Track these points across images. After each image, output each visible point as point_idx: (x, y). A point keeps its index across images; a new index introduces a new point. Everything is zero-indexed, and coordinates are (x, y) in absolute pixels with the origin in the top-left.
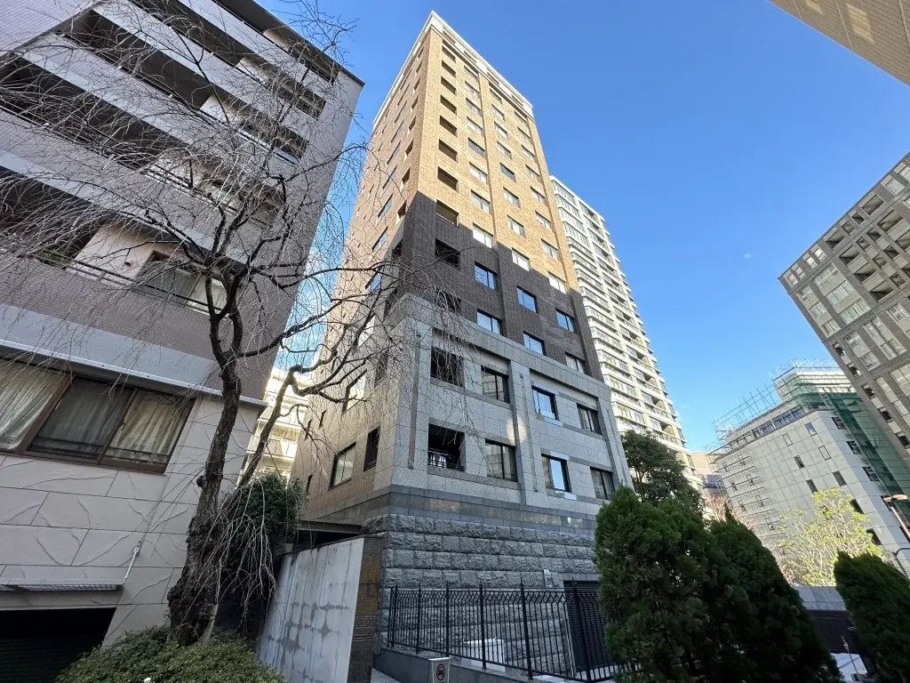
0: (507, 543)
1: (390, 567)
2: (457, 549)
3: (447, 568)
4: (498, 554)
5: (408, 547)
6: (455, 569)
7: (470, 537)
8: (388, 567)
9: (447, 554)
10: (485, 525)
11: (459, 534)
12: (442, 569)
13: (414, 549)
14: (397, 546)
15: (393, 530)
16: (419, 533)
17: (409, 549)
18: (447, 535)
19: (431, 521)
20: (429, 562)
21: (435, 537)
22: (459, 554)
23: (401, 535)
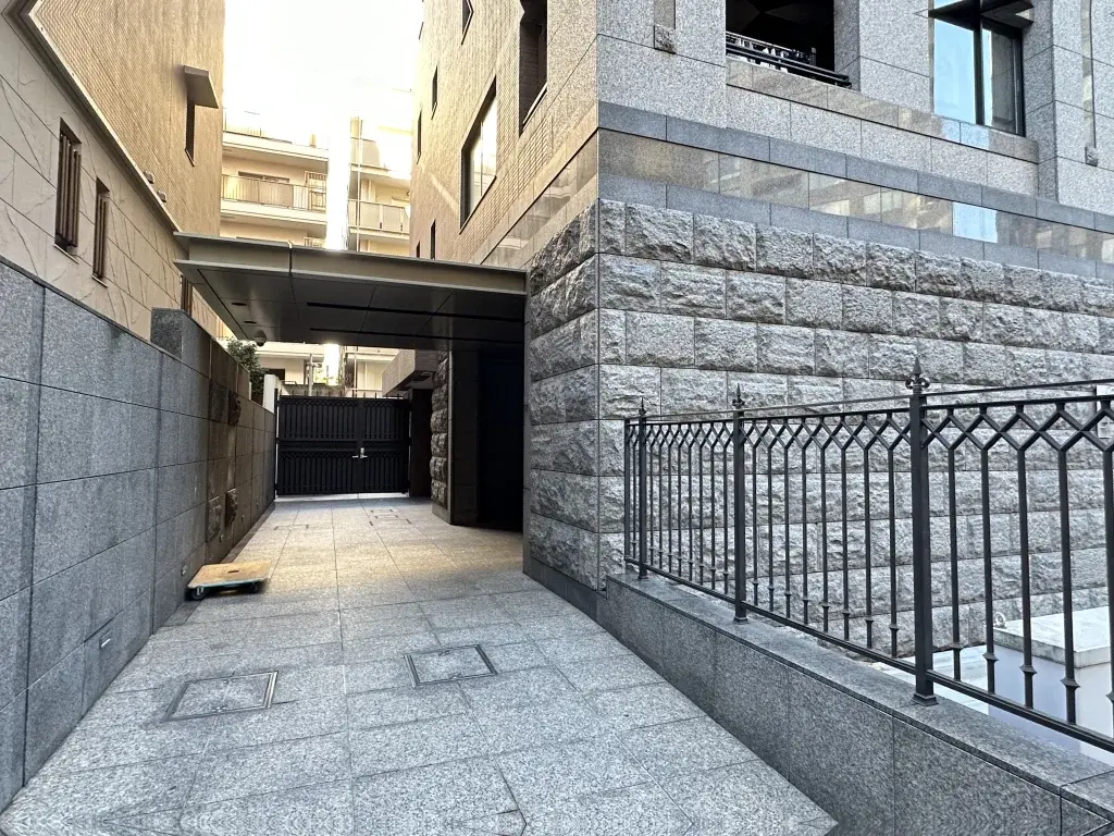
0: (994, 310)
1: (616, 361)
2: (836, 318)
3: (807, 371)
4: (965, 338)
5: (676, 303)
6: (830, 373)
7: (876, 285)
8: (609, 362)
9: (806, 330)
10: (926, 254)
11: (840, 274)
12: (790, 372)
13: (693, 310)
14: (634, 298)
15: (617, 252)
16: (706, 263)
17: (678, 312)
18: (802, 276)
19: (749, 229)
20: (747, 352)
21: (761, 278)
22: (842, 334)
23: (647, 269)
